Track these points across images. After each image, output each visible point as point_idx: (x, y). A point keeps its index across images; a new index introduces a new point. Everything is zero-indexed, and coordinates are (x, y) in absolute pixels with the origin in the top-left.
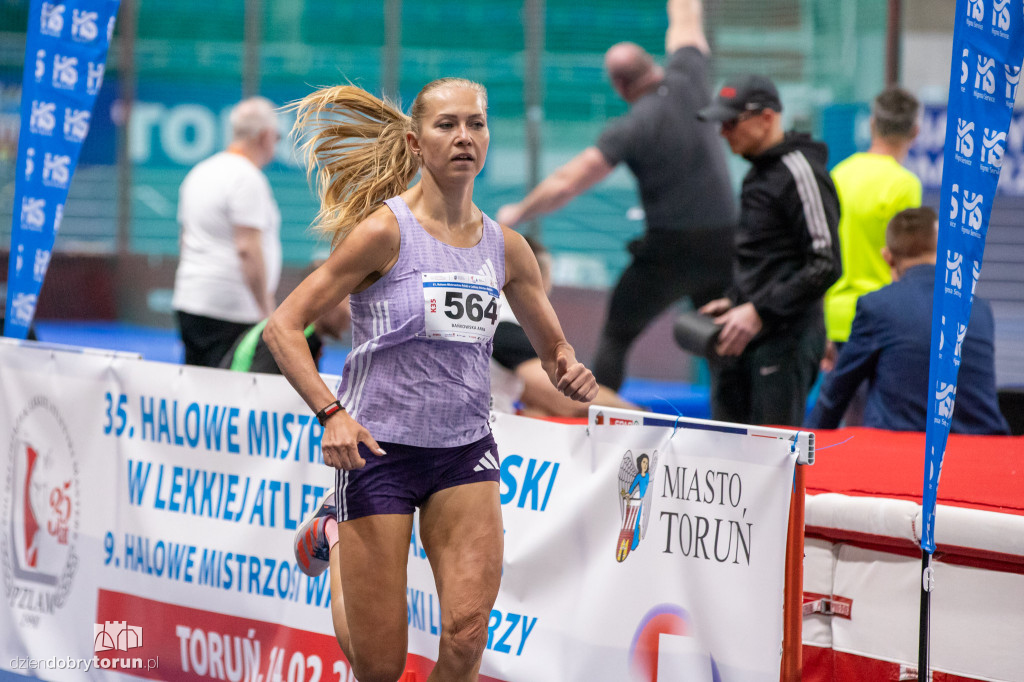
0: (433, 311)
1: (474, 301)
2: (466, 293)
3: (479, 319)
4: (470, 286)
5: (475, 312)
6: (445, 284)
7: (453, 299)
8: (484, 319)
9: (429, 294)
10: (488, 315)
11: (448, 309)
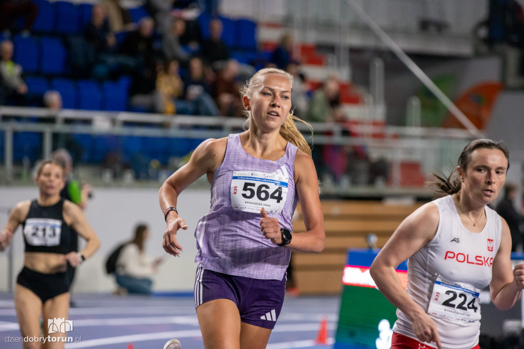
0: (235, 193)
1: (264, 189)
2: (258, 184)
3: (266, 199)
4: (261, 180)
5: (263, 195)
6: (245, 178)
7: (249, 187)
8: (269, 199)
9: (234, 183)
10: (273, 197)
11: (244, 192)
